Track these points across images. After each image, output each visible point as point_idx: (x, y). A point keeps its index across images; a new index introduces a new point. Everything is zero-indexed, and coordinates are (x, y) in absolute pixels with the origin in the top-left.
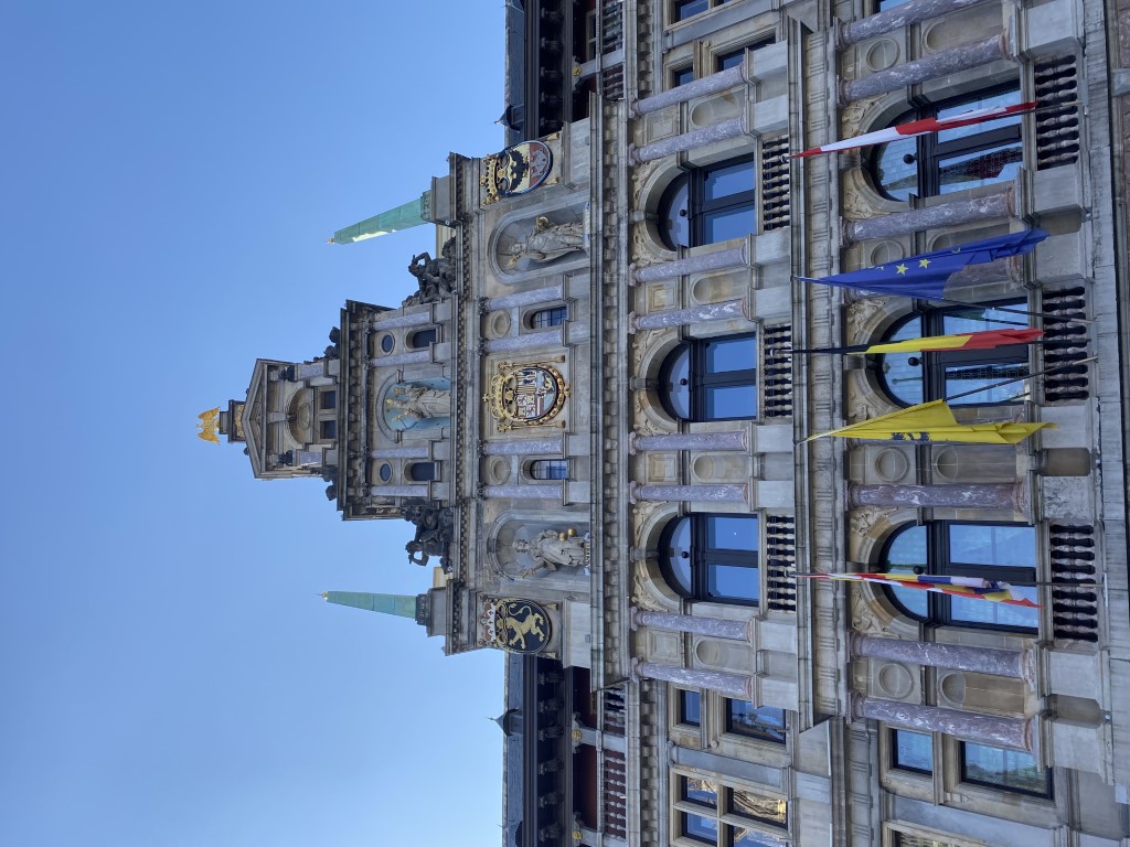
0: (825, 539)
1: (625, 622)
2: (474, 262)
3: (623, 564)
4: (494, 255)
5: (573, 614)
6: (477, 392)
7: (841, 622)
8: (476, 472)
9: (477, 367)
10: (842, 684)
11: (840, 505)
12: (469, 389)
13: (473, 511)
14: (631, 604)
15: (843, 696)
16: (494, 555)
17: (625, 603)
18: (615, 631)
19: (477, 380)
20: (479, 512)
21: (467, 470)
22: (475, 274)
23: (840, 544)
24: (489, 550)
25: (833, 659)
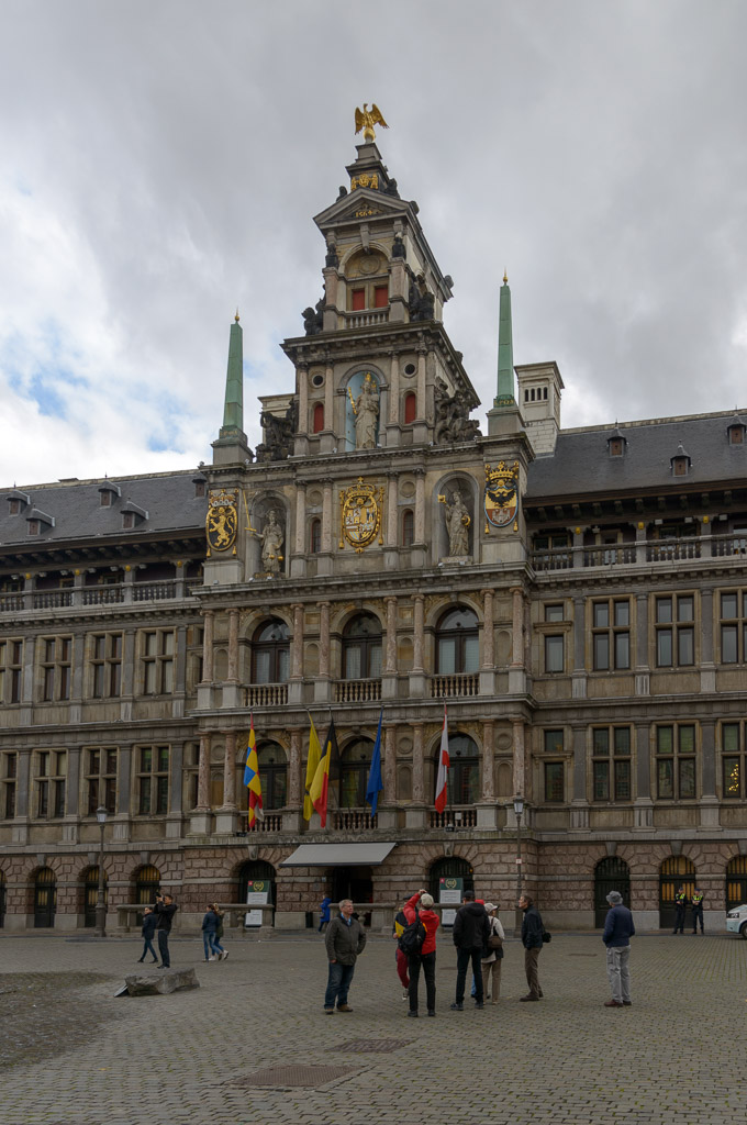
0: (275, 720)
1: (229, 604)
2: (453, 458)
3: (259, 602)
4: (455, 476)
5: (231, 567)
6: (363, 473)
7: (238, 728)
8: (312, 478)
9: (379, 471)
10: (212, 729)
11: (289, 726)
12: (365, 465)
13: (290, 475)
14: (239, 608)
15: (207, 730)
16: (265, 496)
17: (239, 604)
18: (224, 599)
19: (371, 472)
20: (289, 481)
21: (313, 469)
22: (444, 460)
23: (272, 727)
24: (268, 492)
25: (223, 725)
